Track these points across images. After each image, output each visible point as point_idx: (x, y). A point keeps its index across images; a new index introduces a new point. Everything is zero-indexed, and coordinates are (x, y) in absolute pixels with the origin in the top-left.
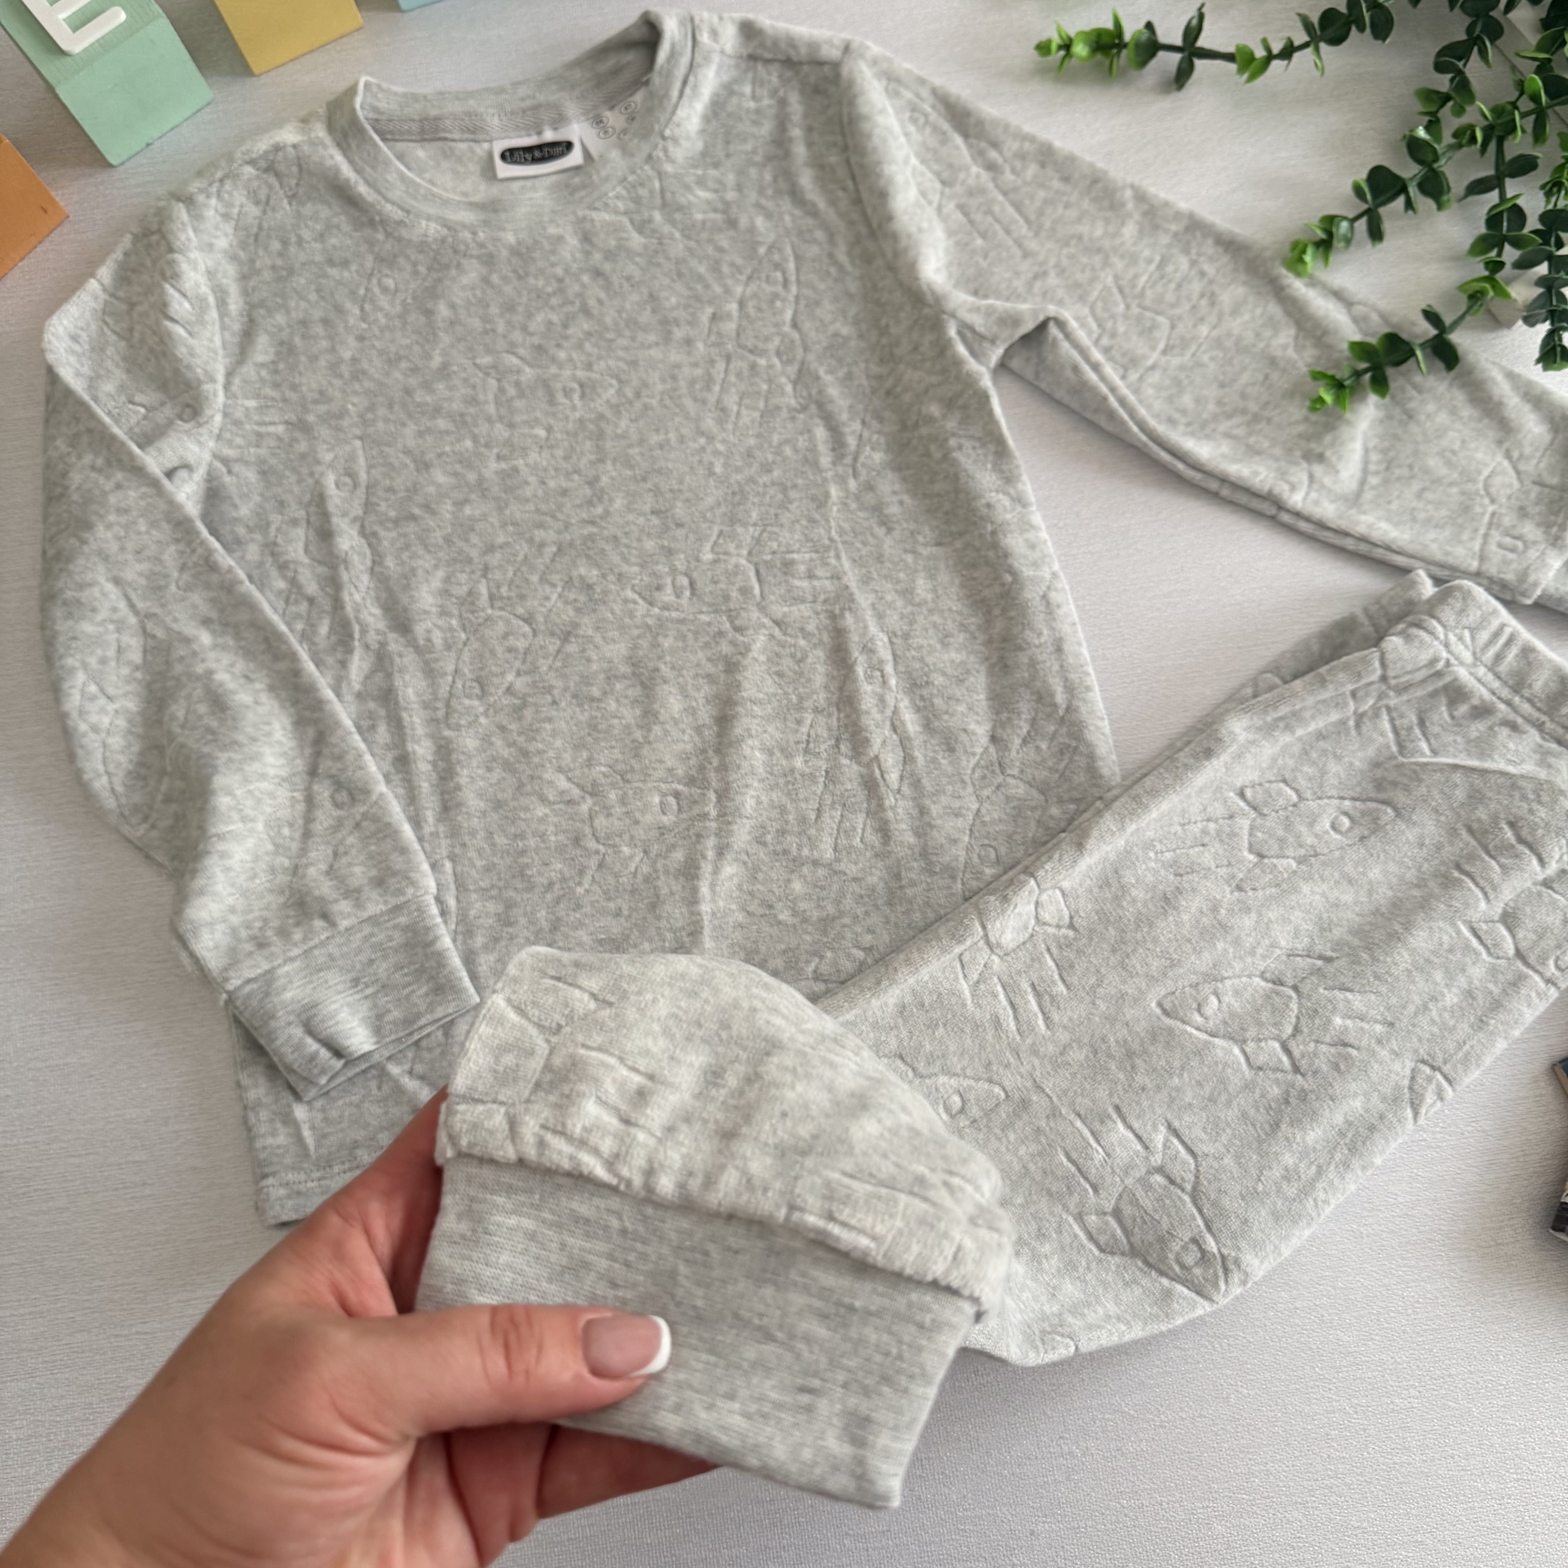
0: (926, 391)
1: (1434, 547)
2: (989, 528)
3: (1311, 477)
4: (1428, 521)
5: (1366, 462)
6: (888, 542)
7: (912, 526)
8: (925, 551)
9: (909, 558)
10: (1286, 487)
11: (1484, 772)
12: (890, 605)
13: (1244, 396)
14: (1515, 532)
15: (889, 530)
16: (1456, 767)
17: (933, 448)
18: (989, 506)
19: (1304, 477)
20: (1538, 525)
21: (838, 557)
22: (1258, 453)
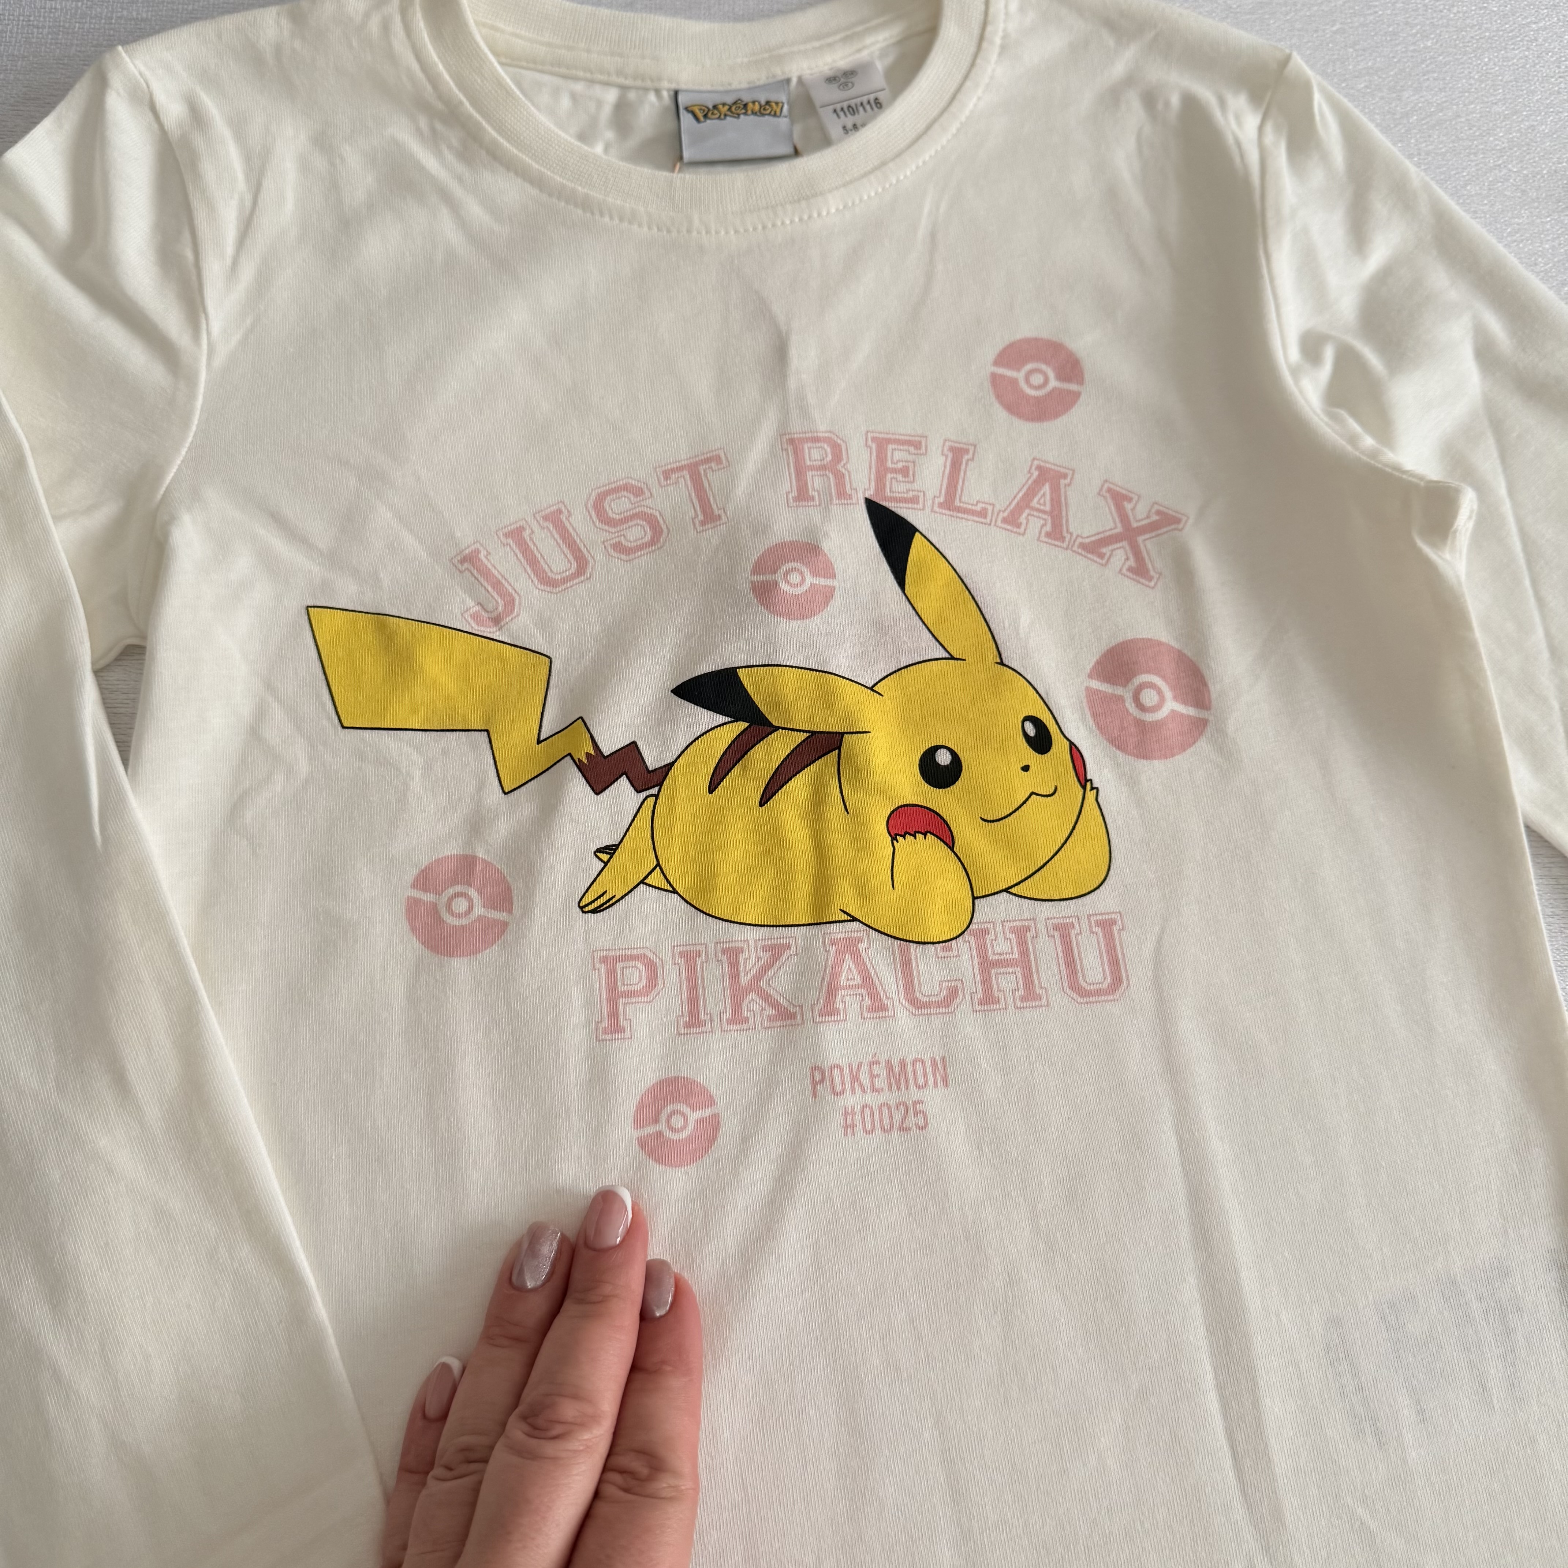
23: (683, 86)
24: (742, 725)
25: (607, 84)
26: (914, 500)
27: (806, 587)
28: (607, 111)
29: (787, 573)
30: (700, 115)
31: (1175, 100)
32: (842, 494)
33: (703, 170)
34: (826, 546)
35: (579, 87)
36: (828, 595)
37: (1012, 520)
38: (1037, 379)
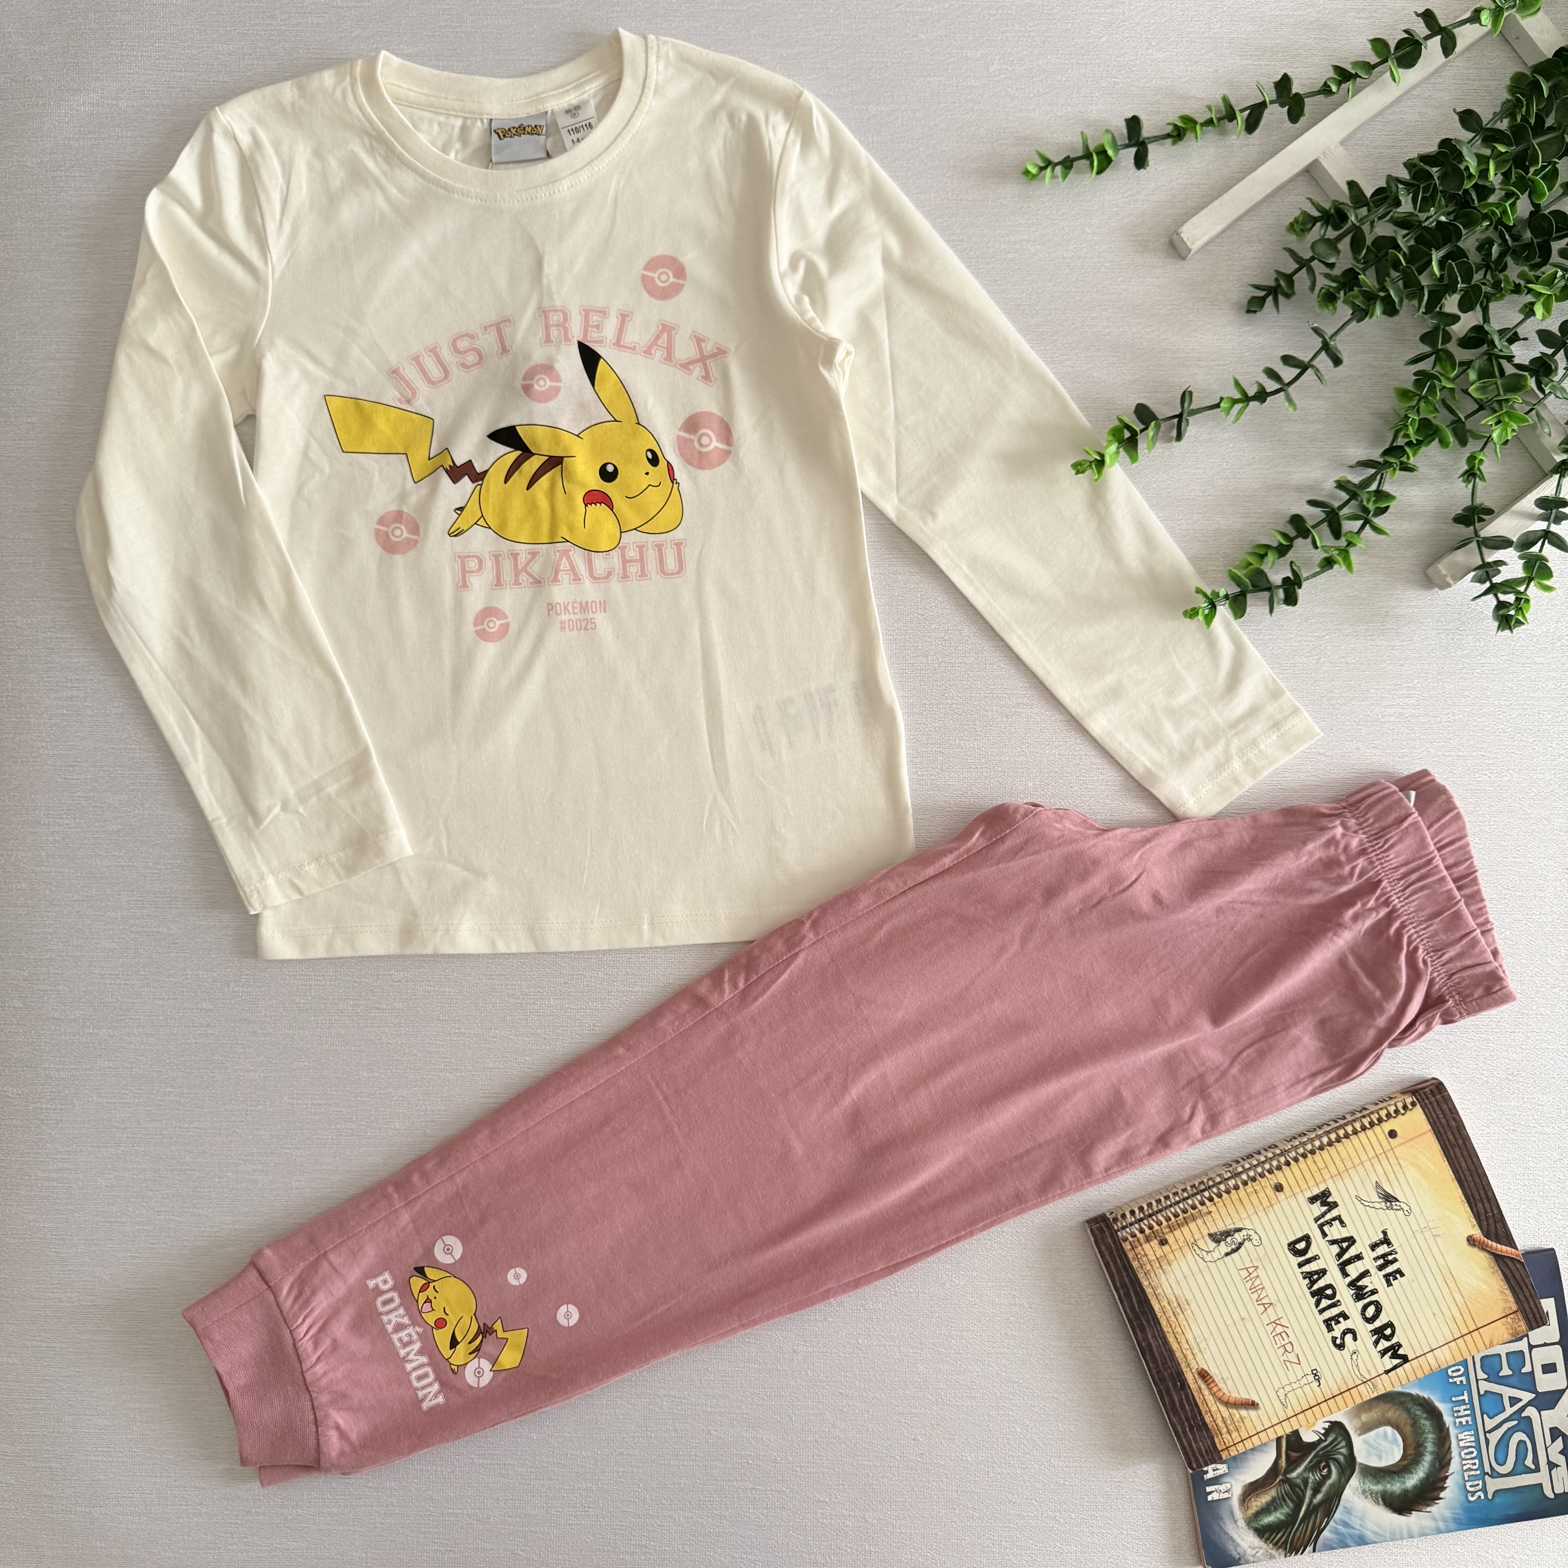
23: (493, 117)
24: (519, 453)
25: (457, 116)
26: (601, 342)
27: (547, 387)
28: (457, 131)
29: (538, 380)
30: (501, 135)
31: (744, 117)
32: (567, 339)
33: (502, 166)
34: (557, 366)
35: (442, 119)
36: (557, 390)
37: (648, 352)
38: (664, 277)
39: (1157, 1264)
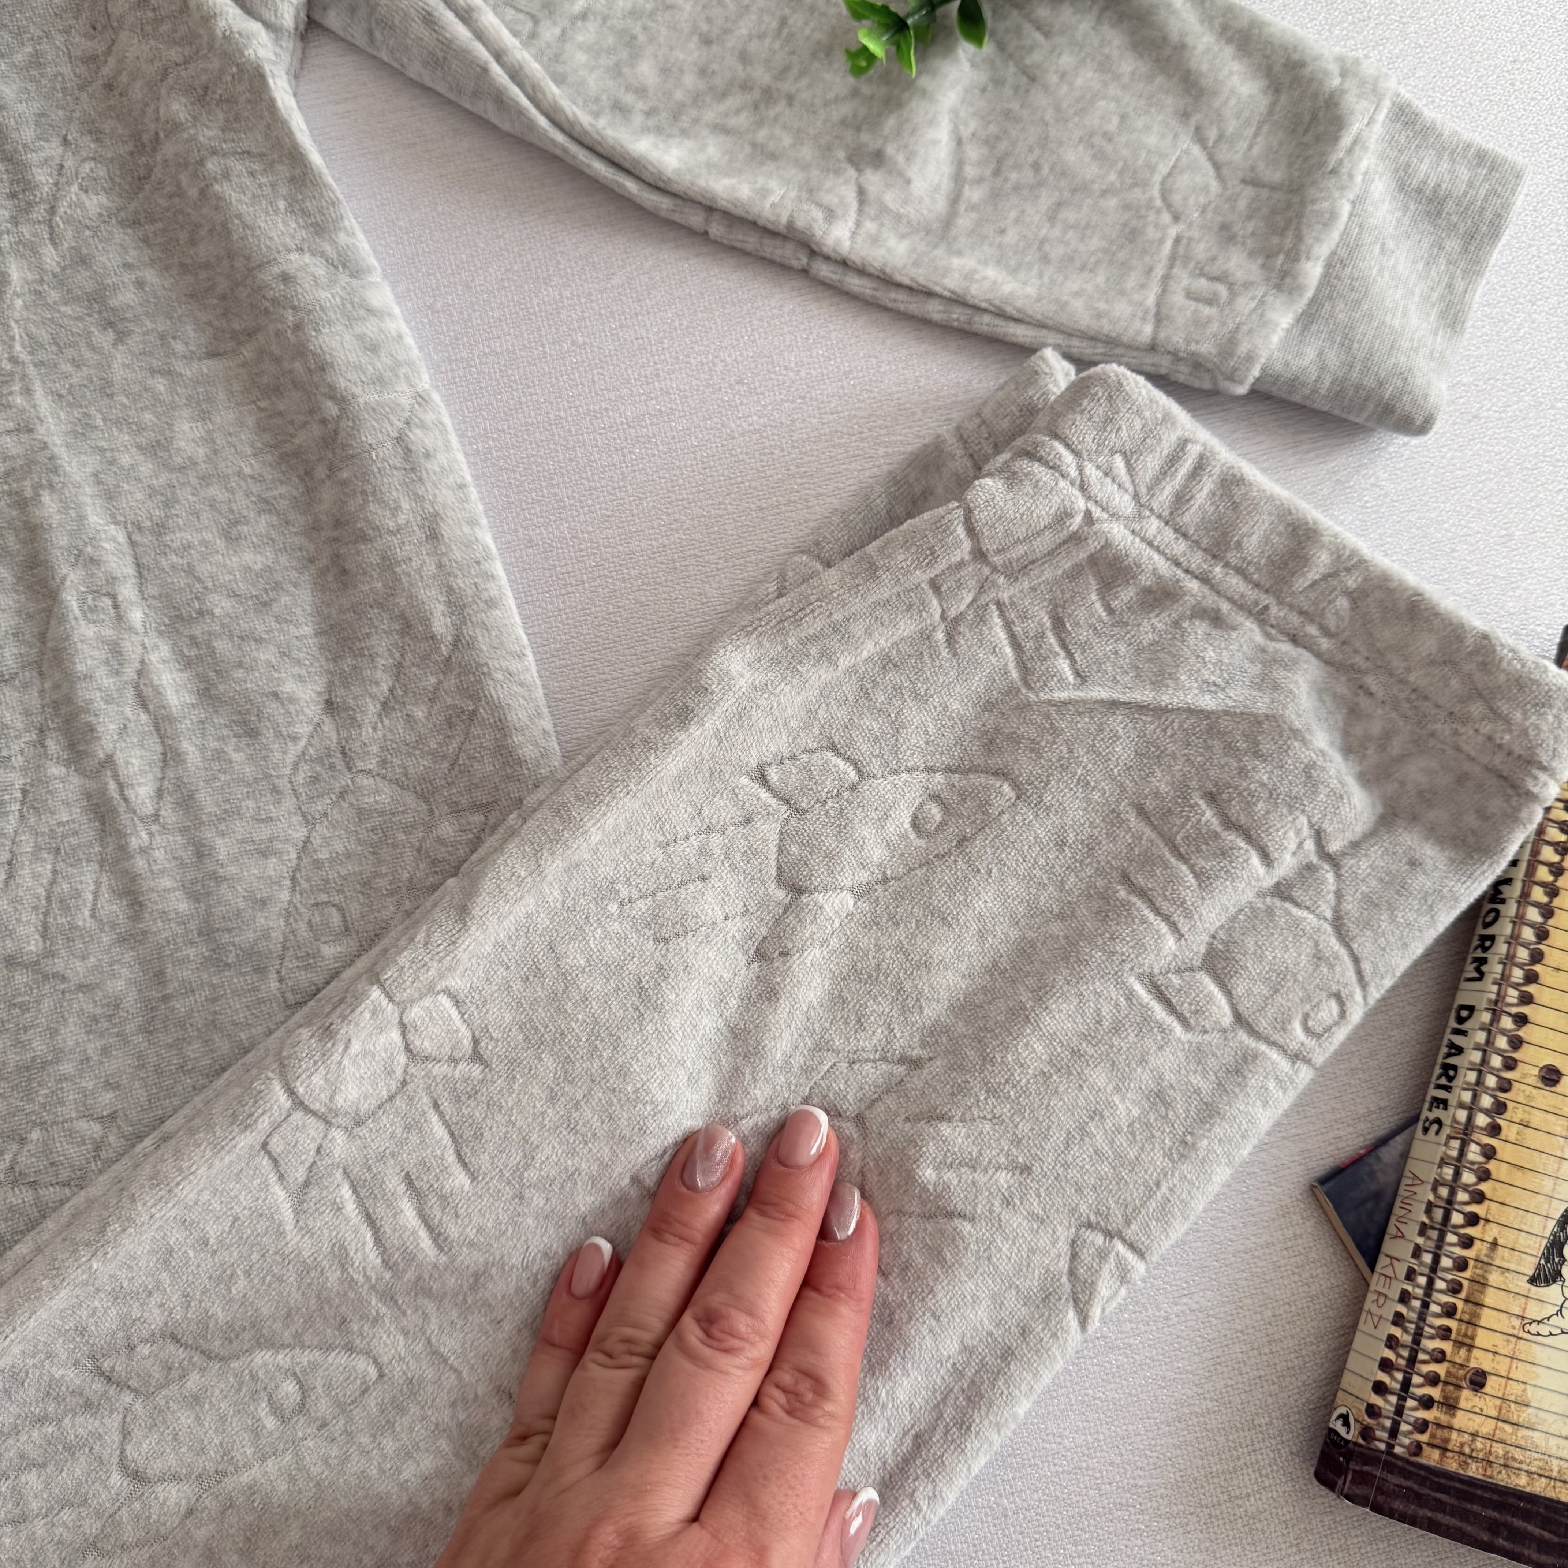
0: (165, 75)
1: (1078, 306)
2: (290, 318)
3: (861, 192)
4: (1068, 259)
5: (959, 164)
6: (120, 358)
7: (163, 325)
8: (187, 371)
9: (160, 385)
10: (818, 214)
11: (1160, 711)
12: (129, 474)
13: (744, 57)
14: (1215, 270)
15: (121, 337)
16: (1114, 705)
17: (184, 178)
18: (286, 278)
19: (851, 195)
20: (1252, 254)
21: (27, 391)
22: (773, 157)
39: (1508, 1428)
